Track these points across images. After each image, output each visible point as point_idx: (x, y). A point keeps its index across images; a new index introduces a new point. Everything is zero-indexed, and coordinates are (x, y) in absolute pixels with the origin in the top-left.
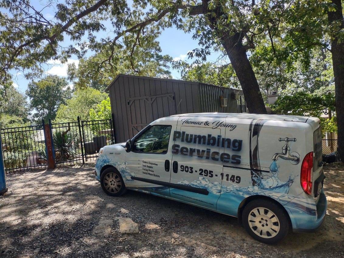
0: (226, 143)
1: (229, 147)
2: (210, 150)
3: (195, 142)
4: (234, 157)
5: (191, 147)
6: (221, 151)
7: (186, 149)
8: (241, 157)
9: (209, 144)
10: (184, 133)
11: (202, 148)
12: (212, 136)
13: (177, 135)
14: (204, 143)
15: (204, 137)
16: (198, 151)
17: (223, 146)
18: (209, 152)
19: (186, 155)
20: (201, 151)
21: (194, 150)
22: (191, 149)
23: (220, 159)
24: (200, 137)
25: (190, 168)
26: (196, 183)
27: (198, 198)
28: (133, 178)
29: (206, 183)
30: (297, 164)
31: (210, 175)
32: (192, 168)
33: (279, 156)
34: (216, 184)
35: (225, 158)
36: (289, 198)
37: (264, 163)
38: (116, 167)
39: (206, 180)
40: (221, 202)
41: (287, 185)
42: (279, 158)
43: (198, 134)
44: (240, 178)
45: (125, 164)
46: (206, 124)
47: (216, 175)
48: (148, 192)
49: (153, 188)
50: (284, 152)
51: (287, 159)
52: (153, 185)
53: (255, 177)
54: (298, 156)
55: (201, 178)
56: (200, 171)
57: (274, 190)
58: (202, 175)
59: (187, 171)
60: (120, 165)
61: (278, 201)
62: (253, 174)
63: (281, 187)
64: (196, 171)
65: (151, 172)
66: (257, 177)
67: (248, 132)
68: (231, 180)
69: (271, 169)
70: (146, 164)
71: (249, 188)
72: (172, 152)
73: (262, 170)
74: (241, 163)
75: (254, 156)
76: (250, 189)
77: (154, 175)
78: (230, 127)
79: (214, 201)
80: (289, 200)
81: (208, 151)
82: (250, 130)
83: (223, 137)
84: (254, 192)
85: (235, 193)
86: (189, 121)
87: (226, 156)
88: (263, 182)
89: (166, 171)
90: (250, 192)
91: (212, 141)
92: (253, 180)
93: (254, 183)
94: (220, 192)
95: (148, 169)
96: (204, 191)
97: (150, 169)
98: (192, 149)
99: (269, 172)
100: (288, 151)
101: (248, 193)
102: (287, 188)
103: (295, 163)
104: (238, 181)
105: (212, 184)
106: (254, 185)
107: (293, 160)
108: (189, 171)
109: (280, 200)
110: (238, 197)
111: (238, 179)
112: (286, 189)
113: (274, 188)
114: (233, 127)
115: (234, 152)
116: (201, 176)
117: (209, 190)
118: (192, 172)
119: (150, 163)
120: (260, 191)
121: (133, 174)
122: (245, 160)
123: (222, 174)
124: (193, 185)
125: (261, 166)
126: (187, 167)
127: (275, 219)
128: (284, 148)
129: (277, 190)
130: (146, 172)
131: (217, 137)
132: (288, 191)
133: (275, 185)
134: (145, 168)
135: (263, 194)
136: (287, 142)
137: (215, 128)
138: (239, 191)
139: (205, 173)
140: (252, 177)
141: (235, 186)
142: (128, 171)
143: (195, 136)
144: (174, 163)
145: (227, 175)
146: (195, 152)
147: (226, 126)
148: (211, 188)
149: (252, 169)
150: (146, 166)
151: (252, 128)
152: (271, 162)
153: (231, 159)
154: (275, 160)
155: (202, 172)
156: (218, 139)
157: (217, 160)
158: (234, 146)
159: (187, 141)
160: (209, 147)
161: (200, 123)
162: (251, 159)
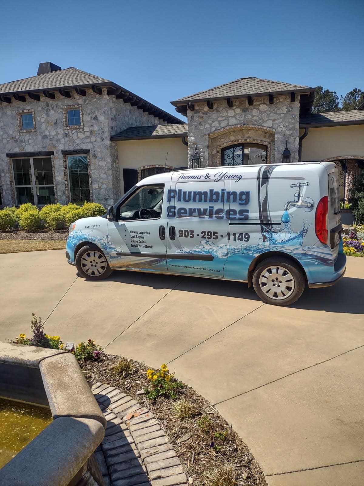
0: (232, 196)
1: (235, 201)
2: (213, 207)
3: (195, 200)
4: (241, 212)
5: (190, 207)
6: (226, 207)
7: (185, 209)
8: (249, 212)
9: (211, 200)
10: (180, 191)
11: (203, 206)
12: (215, 191)
13: (172, 194)
14: (206, 200)
15: (205, 193)
16: (199, 210)
17: (228, 201)
18: (213, 210)
20: (202, 210)
21: (195, 209)
22: (190, 209)
23: (225, 218)
24: (200, 193)
25: (190, 231)
26: (199, 248)
27: (201, 267)
28: (119, 254)
29: (210, 247)
30: (311, 210)
31: (215, 237)
32: (192, 232)
33: (291, 205)
34: (222, 246)
36: (304, 250)
37: (275, 214)
38: (96, 242)
39: (210, 243)
41: (302, 235)
42: (291, 206)
43: (197, 190)
44: (249, 235)
45: (108, 237)
46: (206, 177)
47: (222, 236)
48: (138, 269)
49: (146, 263)
50: (296, 199)
51: (300, 206)
52: (145, 259)
53: (265, 232)
54: (311, 202)
55: (203, 242)
56: (202, 233)
57: (287, 243)
58: (205, 238)
59: (187, 236)
60: (101, 239)
62: (264, 229)
63: (294, 239)
64: (198, 235)
65: (141, 244)
66: (268, 232)
67: (256, 181)
68: (238, 239)
69: (283, 220)
70: (135, 235)
71: (259, 245)
72: (167, 215)
73: (273, 222)
74: (249, 219)
75: (263, 208)
77: (146, 247)
78: (235, 178)
79: (220, 267)
80: (303, 252)
81: (211, 208)
82: (258, 178)
83: (227, 190)
84: (265, 248)
85: (244, 254)
86: (186, 175)
87: (231, 213)
89: (161, 239)
90: (261, 249)
91: (214, 197)
92: (263, 235)
93: (265, 238)
94: (227, 255)
95: (137, 239)
96: (209, 258)
97: (141, 240)
98: (192, 209)
99: (280, 224)
100: (300, 198)
101: (258, 250)
102: (301, 239)
103: (309, 210)
104: (246, 239)
105: (217, 248)
106: (264, 241)
107: (306, 207)
108: (190, 235)
109: (294, 254)
110: (248, 257)
111: (247, 236)
112: (299, 240)
113: (287, 241)
114: (239, 178)
115: (240, 206)
116: (203, 240)
117: (215, 254)
118: (193, 237)
119: (140, 233)
120: (271, 247)
122: (254, 215)
124: (195, 251)
125: (271, 218)
126: (186, 231)
128: (296, 195)
129: (290, 243)
130: (135, 244)
131: (220, 192)
132: (302, 242)
133: (287, 238)
134: (134, 239)
135: (274, 250)
136: (300, 187)
137: (217, 181)
138: (249, 250)
139: (208, 235)
140: (262, 232)
142: (112, 246)
143: (195, 193)
144: (170, 229)
145: (234, 234)
146: (195, 212)
147: (230, 177)
148: (216, 251)
149: (262, 223)
150: (136, 237)
151: (261, 176)
152: (283, 212)
153: (238, 215)
154: (286, 209)
155: (205, 235)
156: (222, 193)
157: (222, 218)
158: (241, 199)
159: (185, 200)
160: (211, 204)
161: (199, 177)
162: (260, 211)
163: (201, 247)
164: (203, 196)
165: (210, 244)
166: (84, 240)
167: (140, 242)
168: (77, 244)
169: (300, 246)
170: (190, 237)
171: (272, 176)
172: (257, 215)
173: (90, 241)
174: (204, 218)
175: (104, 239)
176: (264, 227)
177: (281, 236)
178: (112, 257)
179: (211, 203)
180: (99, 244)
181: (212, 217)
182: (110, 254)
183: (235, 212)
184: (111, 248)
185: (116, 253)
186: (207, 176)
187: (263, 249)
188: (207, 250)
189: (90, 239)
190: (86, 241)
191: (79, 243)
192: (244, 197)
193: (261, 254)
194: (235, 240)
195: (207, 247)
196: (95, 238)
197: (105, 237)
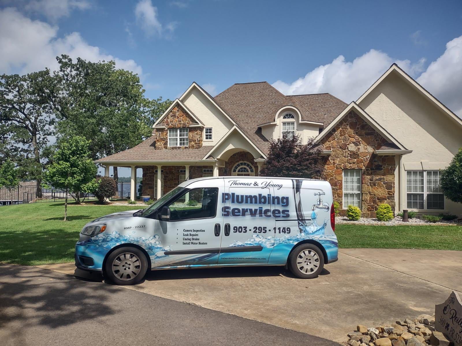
0: (276, 200)
1: (278, 203)
2: (262, 208)
3: (247, 202)
4: (284, 212)
5: (243, 208)
6: (273, 208)
7: (238, 210)
8: (290, 211)
9: (260, 202)
10: (233, 194)
11: (254, 207)
12: (262, 195)
13: (226, 197)
14: (256, 202)
15: (255, 197)
16: (251, 210)
17: (274, 203)
18: (262, 210)
19: (239, 215)
20: (253, 210)
21: (247, 209)
23: (272, 216)
24: (251, 197)
25: (244, 227)
26: (250, 241)
27: (251, 257)
28: (167, 253)
29: (260, 239)
31: (264, 231)
32: (245, 228)
33: (316, 207)
35: (277, 213)
37: (307, 213)
40: (274, 255)
41: (323, 228)
43: (248, 194)
44: (289, 228)
45: (155, 237)
47: (270, 230)
48: (185, 266)
50: (319, 203)
51: (321, 208)
52: (196, 256)
53: (301, 226)
54: (328, 205)
55: (255, 235)
56: (254, 229)
57: (316, 234)
58: (256, 232)
59: (241, 232)
60: (146, 240)
61: (318, 241)
62: (300, 223)
63: (319, 230)
64: (250, 230)
65: (194, 241)
66: (303, 226)
67: (292, 190)
68: (283, 232)
70: (189, 233)
71: (297, 235)
72: (223, 214)
73: (306, 219)
74: (290, 216)
75: (299, 209)
76: (299, 237)
77: (200, 243)
78: (277, 186)
80: (325, 239)
81: (260, 209)
82: (293, 188)
83: (272, 195)
85: (287, 243)
86: (237, 182)
87: (277, 212)
88: (307, 228)
89: (216, 236)
90: (298, 239)
91: (263, 200)
92: (300, 228)
93: (301, 231)
95: (191, 237)
96: (259, 248)
97: (195, 237)
98: (244, 209)
99: (310, 220)
100: (321, 203)
101: (297, 240)
103: (327, 210)
104: (288, 232)
106: (301, 233)
107: (325, 208)
108: (243, 231)
109: (320, 240)
111: (288, 230)
112: (322, 231)
114: (280, 187)
115: (283, 207)
118: (246, 232)
119: (194, 231)
121: (167, 249)
122: (293, 214)
123: (275, 229)
125: (305, 216)
126: (240, 227)
127: (316, 257)
128: (318, 200)
129: (317, 233)
130: (188, 241)
131: (267, 196)
133: (315, 230)
134: (186, 237)
135: (308, 238)
136: (320, 196)
137: (264, 188)
138: (290, 240)
139: (259, 230)
140: (299, 226)
141: (286, 237)
142: (159, 246)
143: (246, 196)
144: (225, 226)
145: (279, 229)
146: (247, 211)
147: (273, 186)
148: (265, 243)
149: (299, 220)
150: (189, 235)
151: (295, 187)
152: (311, 212)
153: (281, 213)
154: (313, 210)
155: (256, 230)
156: (269, 197)
157: (270, 216)
158: (283, 202)
159: (238, 202)
160: (261, 206)
161: (249, 184)
162: (297, 211)
163: (252, 240)
164: (254, 199)
165: (260, 237)
166: (123, 242)
167: (193, 239)
168: (112, 247)
169: (323, 235)
170: (244, 232)
171: (302, 187)
172: (295, 214)
173: (132, 242)
174: (255, 216)
175: (150, 239)
176: (300, 222)
177: (311, 229)
178: (158, 257)
179: (260, 204)
180: (144, 245)
181: (262, 216)
182: (156, 254)
183: (279, 211)
184: (158, 248)
185: (165, 252)
186: (256, 184)
187: (300, 238)
188: (258, 242)
189: (132, 241)
190: (126, 242)
191: (114, 246)
192: (285, 201)
193: (299, 243)
194: (280, 232)
195: (258, 240)
196: (139, 239)
197: (152, 238)
